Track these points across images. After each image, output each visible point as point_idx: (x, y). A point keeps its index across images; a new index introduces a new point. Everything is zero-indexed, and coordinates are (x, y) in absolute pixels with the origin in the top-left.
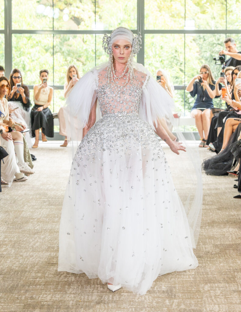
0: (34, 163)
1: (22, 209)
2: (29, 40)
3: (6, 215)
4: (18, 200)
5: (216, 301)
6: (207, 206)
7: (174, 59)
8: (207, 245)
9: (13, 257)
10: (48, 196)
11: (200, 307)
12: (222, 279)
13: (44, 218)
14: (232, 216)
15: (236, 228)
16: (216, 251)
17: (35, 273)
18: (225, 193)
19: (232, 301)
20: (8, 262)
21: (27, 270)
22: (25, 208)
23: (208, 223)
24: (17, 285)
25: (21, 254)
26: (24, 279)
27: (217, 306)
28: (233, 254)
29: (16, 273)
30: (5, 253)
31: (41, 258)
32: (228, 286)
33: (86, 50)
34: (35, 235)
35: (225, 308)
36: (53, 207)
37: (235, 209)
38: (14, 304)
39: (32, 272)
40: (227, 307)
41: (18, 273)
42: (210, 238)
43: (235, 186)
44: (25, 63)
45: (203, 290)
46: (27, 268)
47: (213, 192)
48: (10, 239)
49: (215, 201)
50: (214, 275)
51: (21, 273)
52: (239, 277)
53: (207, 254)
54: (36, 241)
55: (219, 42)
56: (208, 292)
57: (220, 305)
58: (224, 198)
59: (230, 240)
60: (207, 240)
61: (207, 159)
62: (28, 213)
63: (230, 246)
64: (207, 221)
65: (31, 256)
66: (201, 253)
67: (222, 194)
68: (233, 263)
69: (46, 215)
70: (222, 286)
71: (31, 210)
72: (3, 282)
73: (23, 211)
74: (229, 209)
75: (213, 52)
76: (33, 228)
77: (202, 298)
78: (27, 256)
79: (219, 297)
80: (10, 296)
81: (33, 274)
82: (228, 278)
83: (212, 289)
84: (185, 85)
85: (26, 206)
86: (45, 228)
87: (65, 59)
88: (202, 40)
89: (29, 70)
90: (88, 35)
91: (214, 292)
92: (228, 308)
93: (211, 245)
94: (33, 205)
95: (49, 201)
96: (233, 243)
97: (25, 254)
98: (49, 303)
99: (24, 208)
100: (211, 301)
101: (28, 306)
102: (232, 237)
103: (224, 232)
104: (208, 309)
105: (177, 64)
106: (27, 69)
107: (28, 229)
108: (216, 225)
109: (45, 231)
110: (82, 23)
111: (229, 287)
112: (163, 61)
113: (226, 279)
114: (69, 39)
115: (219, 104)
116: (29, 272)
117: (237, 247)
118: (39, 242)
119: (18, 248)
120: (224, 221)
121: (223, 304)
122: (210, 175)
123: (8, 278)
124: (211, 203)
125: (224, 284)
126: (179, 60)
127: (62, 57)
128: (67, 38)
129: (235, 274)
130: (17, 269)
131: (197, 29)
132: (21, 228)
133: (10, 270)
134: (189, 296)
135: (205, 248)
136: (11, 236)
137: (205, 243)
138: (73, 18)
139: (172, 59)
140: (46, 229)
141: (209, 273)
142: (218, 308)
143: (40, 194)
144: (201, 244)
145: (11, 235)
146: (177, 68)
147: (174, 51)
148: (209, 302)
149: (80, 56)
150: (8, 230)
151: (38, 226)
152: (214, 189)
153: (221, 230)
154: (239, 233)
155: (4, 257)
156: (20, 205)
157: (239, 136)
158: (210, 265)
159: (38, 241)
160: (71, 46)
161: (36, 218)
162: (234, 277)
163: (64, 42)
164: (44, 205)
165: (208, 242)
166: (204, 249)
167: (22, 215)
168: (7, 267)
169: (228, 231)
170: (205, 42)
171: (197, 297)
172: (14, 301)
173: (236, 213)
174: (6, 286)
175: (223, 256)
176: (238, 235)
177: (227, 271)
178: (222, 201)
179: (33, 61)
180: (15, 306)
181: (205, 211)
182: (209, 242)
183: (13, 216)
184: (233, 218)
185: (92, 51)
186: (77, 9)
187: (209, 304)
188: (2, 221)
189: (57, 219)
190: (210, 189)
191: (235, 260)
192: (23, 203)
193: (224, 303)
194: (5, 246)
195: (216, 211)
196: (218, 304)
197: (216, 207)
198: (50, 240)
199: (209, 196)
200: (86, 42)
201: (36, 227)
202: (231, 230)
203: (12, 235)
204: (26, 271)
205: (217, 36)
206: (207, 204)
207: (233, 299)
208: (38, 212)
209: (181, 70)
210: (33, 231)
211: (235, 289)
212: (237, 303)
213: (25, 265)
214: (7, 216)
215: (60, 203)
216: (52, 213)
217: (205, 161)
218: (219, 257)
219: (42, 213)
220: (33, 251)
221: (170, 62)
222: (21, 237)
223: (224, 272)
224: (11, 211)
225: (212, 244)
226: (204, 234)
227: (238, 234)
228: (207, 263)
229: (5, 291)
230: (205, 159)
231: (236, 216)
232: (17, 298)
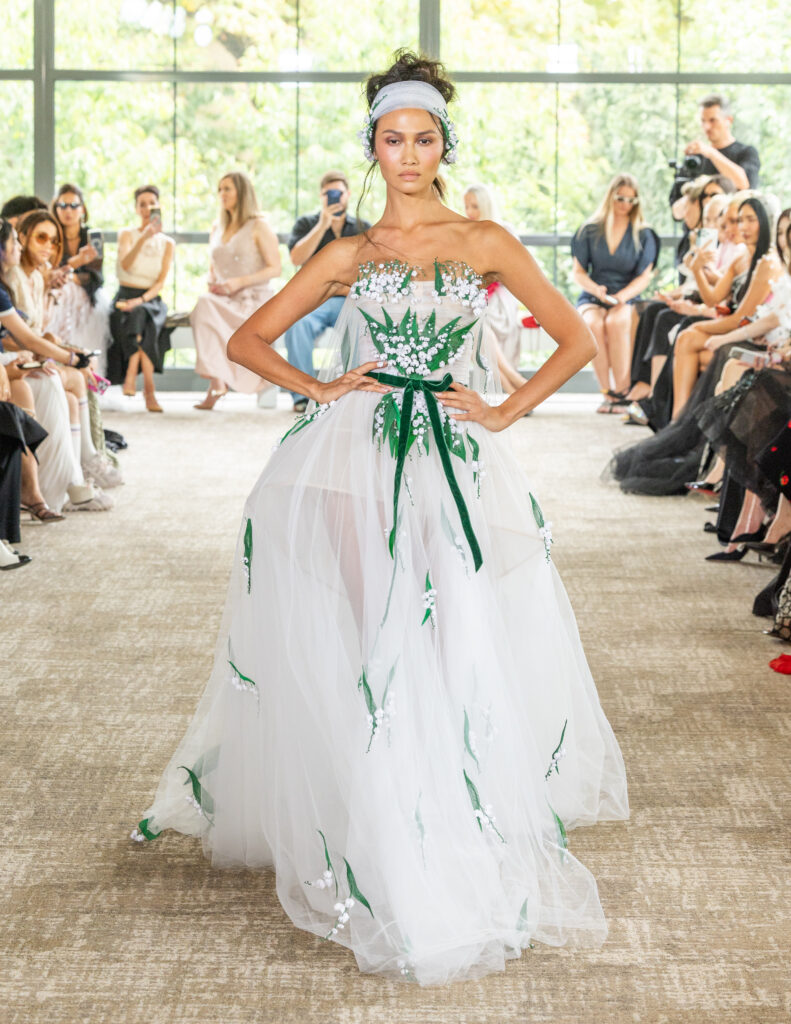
0: (120, 456)
1: (93, 590)
2: (97, 99)
3: (49, 606)
4: (82, 562)
5: (671, 858)
6: (630, 585)
7: (523, 155)
8: (636, 697)
9: (76, 727)
10: (166, 554)
11: (626, 875)
12: (686, 794)
13: (158, 617)
14: (705, 612)
15: (718, 646)
16: (663, 712)
17: (143, 772)
18: (678, 546)
19: (719, 858)
20: (61, 740)
21: (120, 763)
22: (104, 585)
23: (636, 633)
24: (94, 809)
25: (100, 718)
26: (111, 791)
27: (674, 872)
28: (715, 723)
29: (88, 773)
30: (53, 716)
31: (157, 731)
32: (702, 814)
33: (263, 130)
34: (135, 664)
35: (700, 878)
36: (182, 583)
37: (712, 592)
38: (88, 863)
39: (133, 772)
40: (706, 875)
41: (95, 773)
42: (643, 675)
43: (708, 527)
44: (86, 167)
45: (632, 825)
46: (118, 758)
47: (645, 542)
48: (64, 676)
49: (652, 569)
50: (663, 783)
51: (102, 774)
52: (733, 790)
53: (637, 723)
54: (140, 680)
55: (658, 108)
56: (647, 832)
57: (685, 870)
58: (679, 559)
59: (703, 680)
60: (636, 682)
61: (624, 449)
62: (113, 602)
63: (701, 700)
64: (632, 626)
65: (129, 726)
66: (619, 718)
67: (670, 549)
68: (714, 747)
69: (164, 608)
70: (687, 814)
71: (122, 593)
72: (53, 800)
73: (97, 595)
74: (694, 592)
75: (638, 137)
76: (129, 644)
77: (630, 849)
78: (118, 726)
79: (680, 844)
80: (76, 840)
81: (139, 778)
82: (703, 790)
83: (660, 822)
84: (555, 232)
85: (106, 579)
86: (163, 646)
87: (199, 156)
88: (602, 103)
89: (97, 188)
90: (269, 85)
91: (664, 832)
92: (709, 878)
93: (648, 696)
94: (124, 579)
95: (170, 565)
96: (712, 689)
97: (110, 720)
98: (188, 860)
99: (99, 587)
100: (657, 857)
101: (129, 869)
102: (707, 673)
103: (684, 658)
104: (650, 880)
105: (529, 171)
106: (91, 182)
107: (116, 644)
108: (660, 637)
109: (165, 654)
110: (250, 51)
111: (706, 816)
112: (485, 163)
113: (698, 794)
114: (212, 98)
115: (652, 288)
116: (126, 771)
117: (723, 703)
118: (149, 685)
119: (90, 701)
120: (681, 625)
121: (694, 866)
122: (634, 493)
123: (66, 787)
124: (639, 575)
125: (693, 809)
126: (535, 159)
127: (192, 148)
128: (207, 97)
129: (723, 781)
130: (89, 761)
131: (588, 70)
132: (96, 645)
133: (71, 765)
134: (593, 844)
135: (632, 705)
136: (67, 667)
137: (629, 692)
138: (224, 37)
139: (517, 157)
140: (166, 648)
141: (648, 778)
142: (678, 878)
143: (144, 547)
144: (619, 692)
145: (66, 663)
146: (530, 182)
147: (524, 133)
148: (651, 860)
149: (242, 148)
150: (57, 651)
151: (142, 637)
152: (646, 535)
153: (675, 654)
154: (727, 661)
155: (52, 726)
156: (88, 578)
157: (719, 380)
158: (649, 753)
159: (145, 683)
160: (215, 118)
161: (135, 616)
162: (720, 788)
163: (196, 106)
164: (157, 578)
165: (638, 687)
166: (629, 708)
167: (94, 606)
168: (62, 757)
169: (693, 655)
170: (612, 107)
171: (617, 847)
172: (86, 854)
173: (715, 605)
174: (63, 810)
175: (685, 727)
176: (724, 668)
177: (699, 770)
178: (672, 568)
179: (108, 160)
180: (92, 868)
181: (625, 596)
182: (642, 686)
183: (70, 609)
184: (707, 619)
185: (282, 132)
186: (235, 9)
187: (653, 866)
188: (38, 623)
189: (196, 619)
190: (635, 536)
191: (720, 740)
192: (96, 572)
193: (695, 863)
194: (52, 697)
195: (656, 599)
196: (680, 867)
197: (654, 587)
198: (180, 679)
199: (634, 553)
200: (262, 106)
201: (138, 641)
202: (702, 652)
203: (71, 664)
204: (116, 769)
205: (652, 89)
206: (631, 579)
207: (721, 851)
208: (140, 599)
209: (543, 189)
210: (130, 653)
211: (725, 822)
212: (734, 863)
213: (113, 752)
214: (52, 607)
215: (202, 572)
216: (181, 601)
217: (617, 453)
218: (674, 731)
219: (152, 603)
220: (133, 710)
221: (511, 164)
222: (95, 669)
223: (690, 774)
224: (63, 595)
225: (650, 693)
226: (626, 664)
227: (725, 663)
228: (640, 747)
229: (59, 825)
230: (619, 449)
231: (714, 613)
232: (97, 846)
